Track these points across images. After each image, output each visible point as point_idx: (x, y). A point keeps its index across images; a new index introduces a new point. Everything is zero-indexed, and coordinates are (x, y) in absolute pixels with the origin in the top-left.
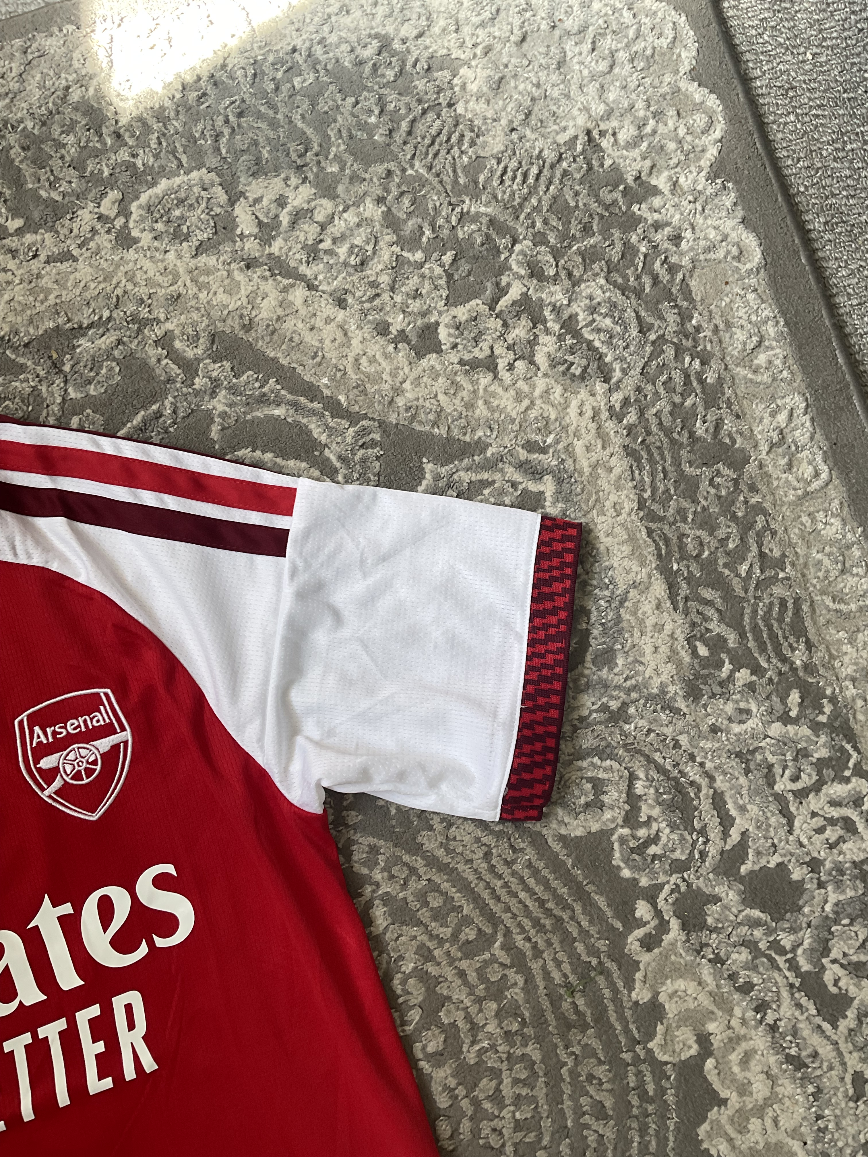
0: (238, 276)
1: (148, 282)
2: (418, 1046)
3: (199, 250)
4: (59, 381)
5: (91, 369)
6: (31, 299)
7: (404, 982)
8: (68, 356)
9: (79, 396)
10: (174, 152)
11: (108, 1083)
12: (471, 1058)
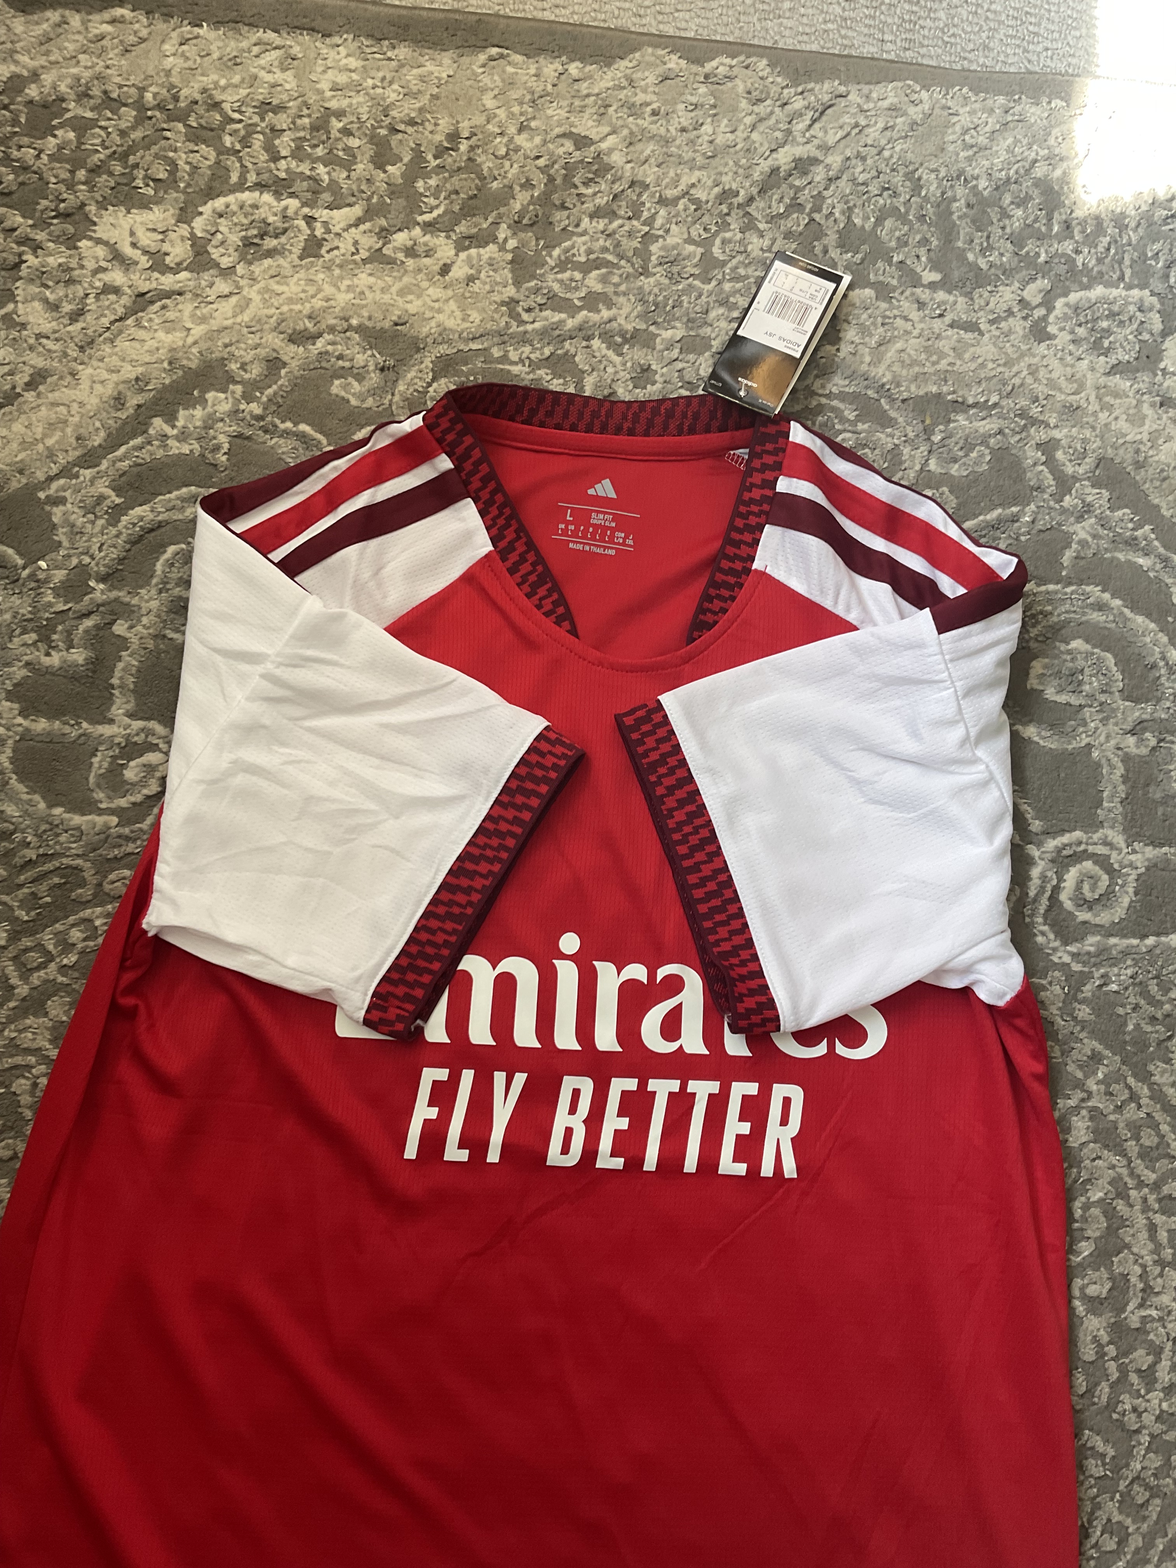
0: (1146, 409)
1: (1051, 384)
2: (1078, 1282)
3: (1115, 369)
4: (924, 449)
5: (962, 448)
6: (923, 356)
7: (1086, 1207)
8: (941, 427)
9: (939, 470)
10: (1120, 262)
11: (741, 1169)
12: (1134, 1322)
